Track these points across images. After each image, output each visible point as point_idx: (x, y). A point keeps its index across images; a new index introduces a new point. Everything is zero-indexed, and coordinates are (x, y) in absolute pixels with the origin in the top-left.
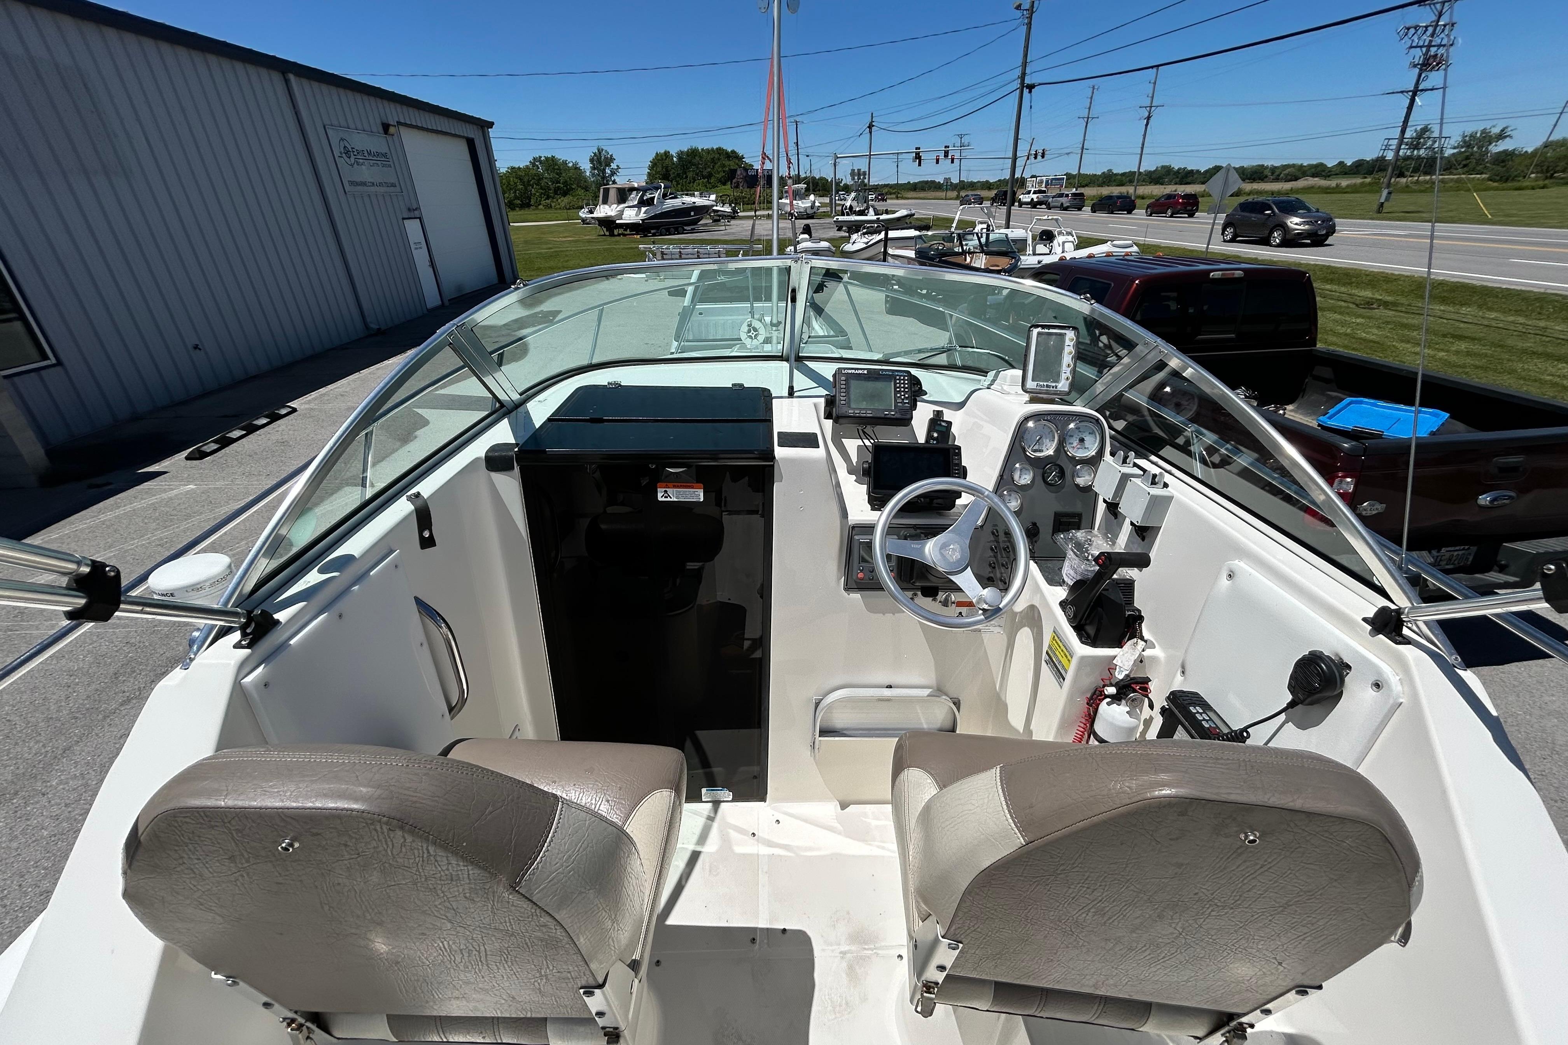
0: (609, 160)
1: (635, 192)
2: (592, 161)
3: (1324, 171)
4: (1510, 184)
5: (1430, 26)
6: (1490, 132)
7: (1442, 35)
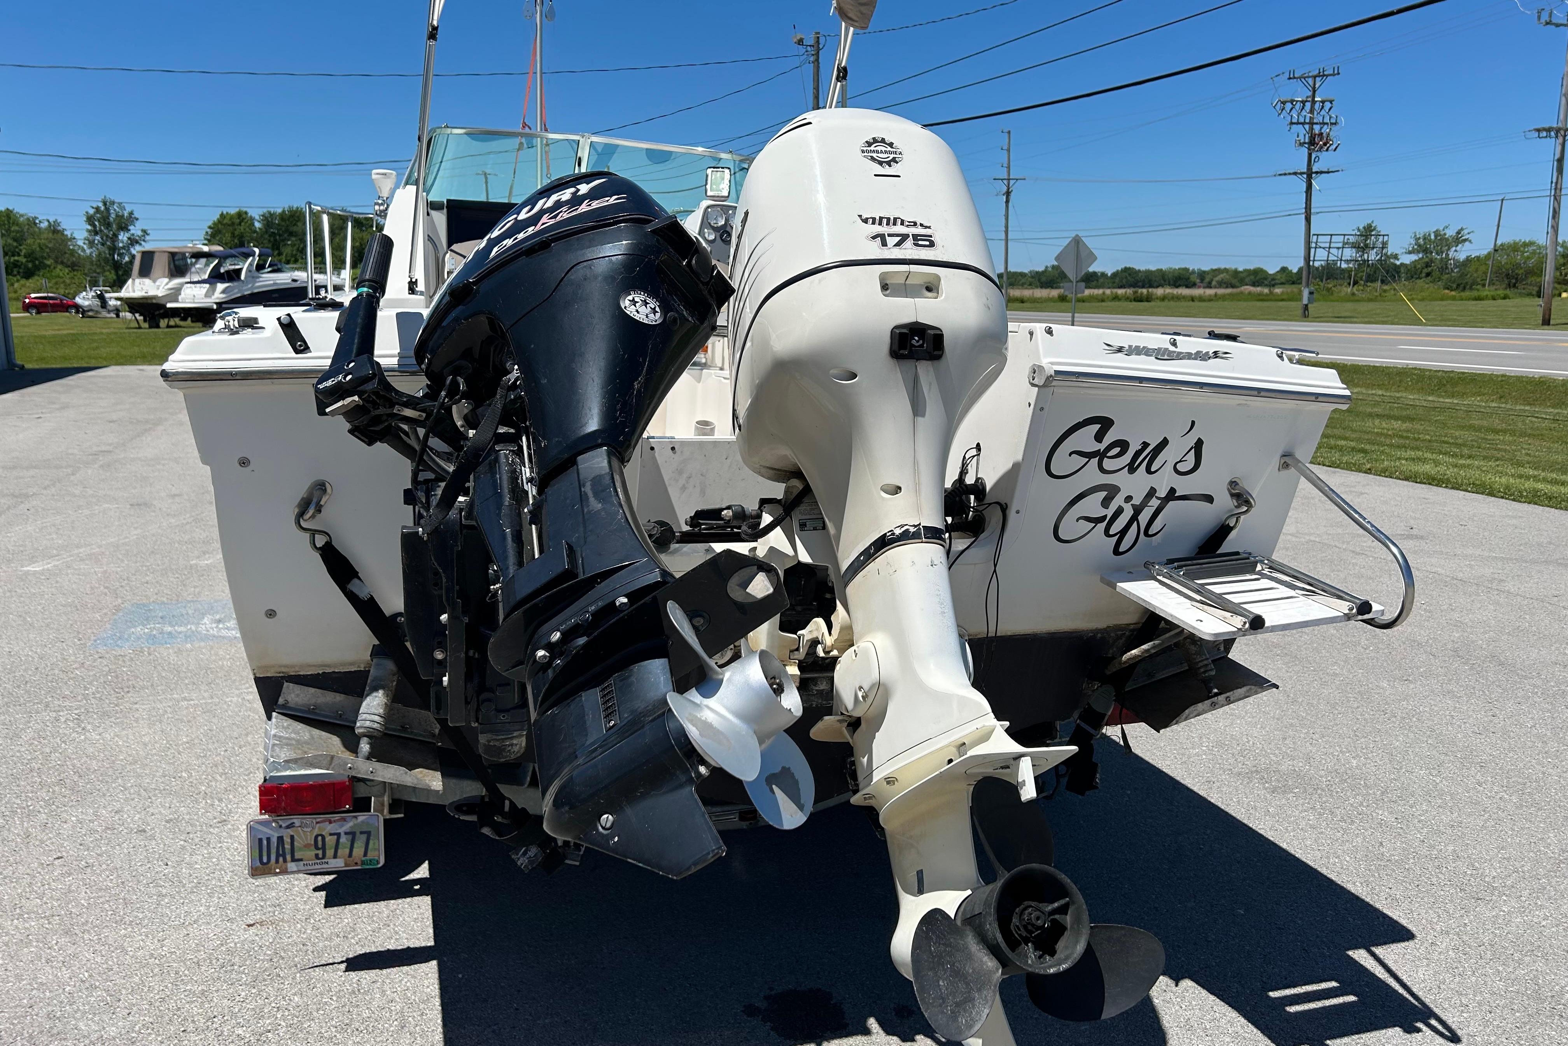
0: (124, 223)
1: (203, 261)
2: (90, 220)
3: (1266, 279)
4: (1467, 293)
5: (1307, 101)
6: (1445, 234)
7: (1323, 112)
